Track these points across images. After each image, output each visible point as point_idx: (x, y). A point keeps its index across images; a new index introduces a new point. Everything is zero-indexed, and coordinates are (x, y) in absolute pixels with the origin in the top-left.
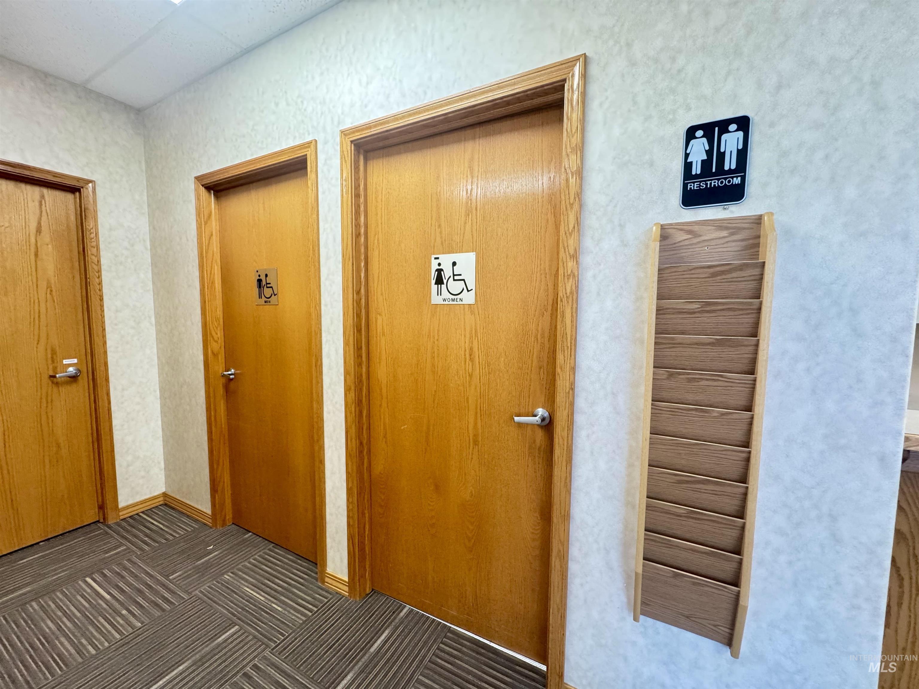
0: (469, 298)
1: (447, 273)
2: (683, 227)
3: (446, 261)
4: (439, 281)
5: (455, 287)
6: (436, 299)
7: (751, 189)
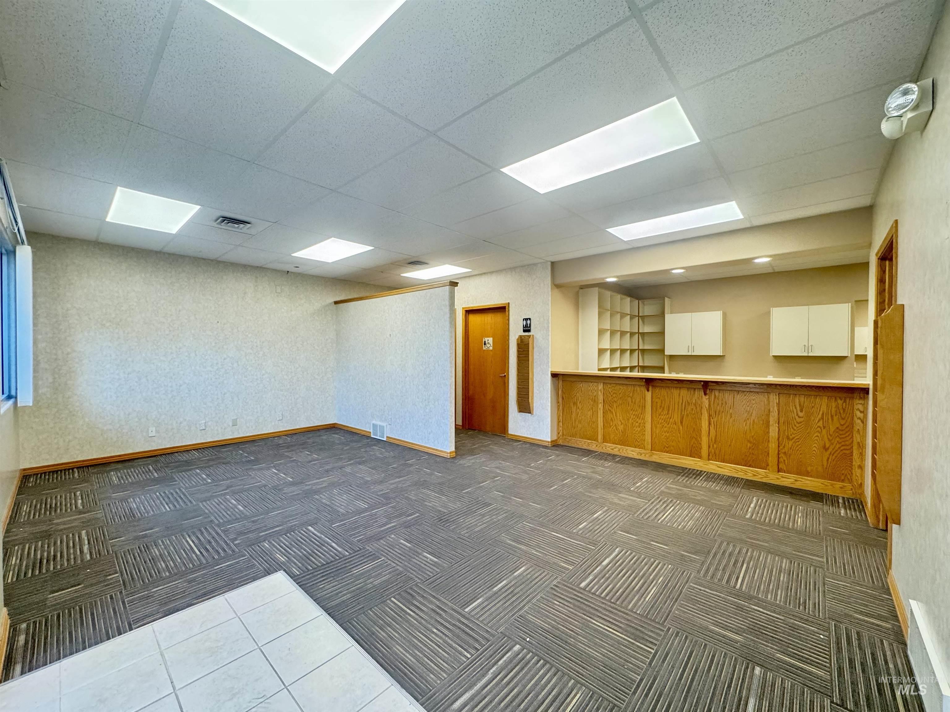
0: (491, 348)
1: (487, 342)
2: (523, 336)
3: (486, 339)
4: (485, 344)
5: (488, 345)
6: (484, 349)
7: (532, 330)
